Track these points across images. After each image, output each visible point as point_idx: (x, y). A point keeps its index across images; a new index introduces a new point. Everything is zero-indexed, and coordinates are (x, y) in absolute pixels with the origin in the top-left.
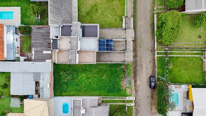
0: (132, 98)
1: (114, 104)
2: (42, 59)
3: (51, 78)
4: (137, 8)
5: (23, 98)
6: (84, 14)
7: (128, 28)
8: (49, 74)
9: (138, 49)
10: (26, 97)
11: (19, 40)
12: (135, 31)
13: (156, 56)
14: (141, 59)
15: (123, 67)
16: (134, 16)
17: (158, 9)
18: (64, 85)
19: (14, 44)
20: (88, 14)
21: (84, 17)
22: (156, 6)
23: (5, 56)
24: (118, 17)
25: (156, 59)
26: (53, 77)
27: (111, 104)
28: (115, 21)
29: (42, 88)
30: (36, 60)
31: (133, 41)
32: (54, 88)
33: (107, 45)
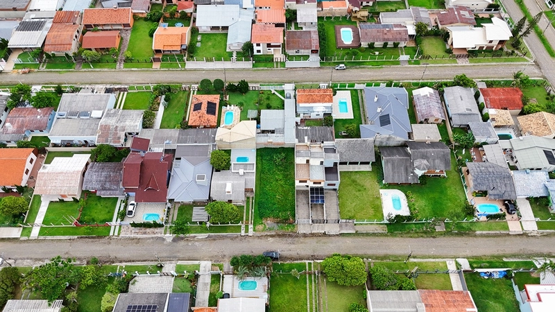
0: (251, 232)
1: (245, 211)
2: (299, 135)
3: (278, 144)
4: (368, 238)
5: (258, 120)
6: (353, 177)
7: (341, 226)
8: (283, 142)
9: (315, 239)
10: (258, 122)
11: (318, 117)
12: (337, 235)
13: (307, 262)
14: (301, 243)
15: (291, 220)
16: (357, 234)
17: (369, 263)
18: (269, 157)
19: (314, 112)
20: (354, 181)
21: (350, 178)
22: (374, 261)
23: (301, 105)
24: (353, 214)
25: (303, 261)
26: (278, 147)
27: (245, 207)
28: (349, 211)
29: (267, 136)
30: (297, 131)
31: (325, 234)
32: (265, 148)
33: (317, 197)
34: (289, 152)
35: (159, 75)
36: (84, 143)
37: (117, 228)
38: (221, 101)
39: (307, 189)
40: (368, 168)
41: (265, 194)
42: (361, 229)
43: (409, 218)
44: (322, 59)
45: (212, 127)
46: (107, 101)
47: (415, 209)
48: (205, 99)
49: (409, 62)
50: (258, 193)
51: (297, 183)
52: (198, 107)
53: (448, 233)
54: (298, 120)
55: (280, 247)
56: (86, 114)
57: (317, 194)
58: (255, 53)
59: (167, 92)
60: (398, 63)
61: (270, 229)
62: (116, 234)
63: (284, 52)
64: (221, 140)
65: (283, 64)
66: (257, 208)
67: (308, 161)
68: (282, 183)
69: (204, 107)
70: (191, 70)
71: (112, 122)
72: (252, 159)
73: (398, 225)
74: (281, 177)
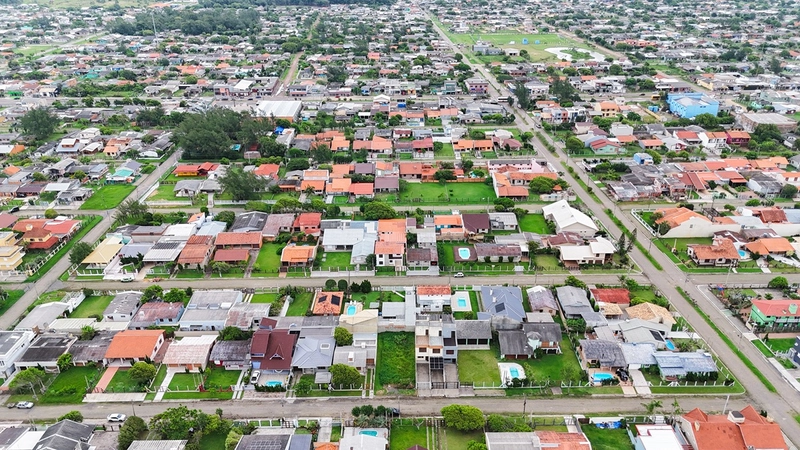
0: (372, 396)
1: (366, 379)
3: (399, 328)
5: (380, 310)
6: (472, 354)
7: (460, 391)
8: (404, 324)
9: (435, 401)
11: (437, 308)
12: (457, 398)
13: (427, 418)
14: (422, 404)
15: (412, 385)
16: (476, 397)
18: (390, 339)
19: (433, 304)
20: (473, 357)
23: (421, 297)
24: (472, 381)
26: (400, 330)
27: (366, 377)
28: (468, 379)
29: (389, 321)
30: (418, 317)
31: (444, 397)
32: (387, 332)
34: (409, 335)
35: (285, 281)
36: (212, 328)
37: (240, 393)
38: (344, 298)
39: (426, 360)
40: (486, 347)
41: (386, 366)
42: (479, 393)
43: (526, 382)
44: (441, 268)
45: (335, 315)
46: (236, 296)
47: (531, 375)
48: (329, 295)
49: (524, 273)
50: (379, 365)
51: (418, 353)
52: (322, 299)
53: (566, 395)
54: (419, 310)
55: (404, 407)
56: (216, 305)
57: (436, 366)
58: (378, 265)
59: (293, 293)
60: (514, 273)
61: (390, 394)
62: (239, 397)
63: (405, 264)
64: (345, 322)
65: (404, 273)
66: (378, 377)
67: (427, 331)
68: (403, 357)
69: (329, 299)
70: (315, 278)
71: (241, 310)
73: (516, 387)
74: (402, 353)
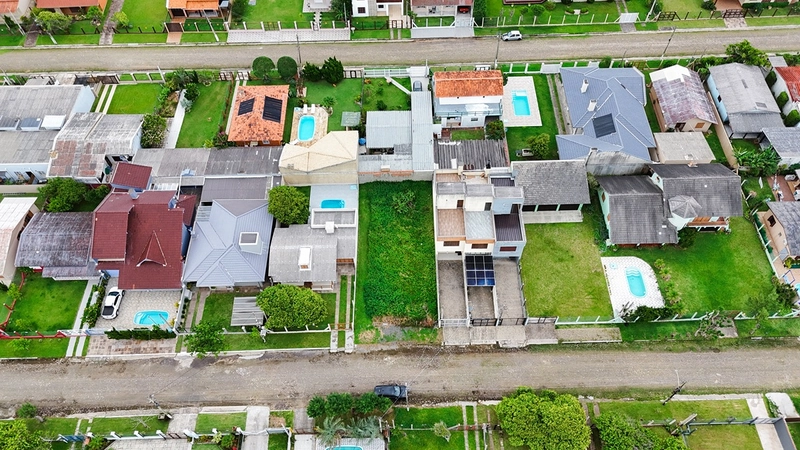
0: (350, 346)
1: (338, 303)
2: (440, 157)
3: (401, 174)
4: (584, 353)
5: (361, 130)
6: (547, 234)
7: (528, 331)
8: (410, 169)
9: (478, 358)
10: (362, 135)
11: (475, 124)
12: (522, 349)
13: (464, 404)
14: (451, 365)
15: (430, 319)
16: (562, 346)
17: (590, 405)
18: (384, 199)
19: (467, 113)
20: (549, 242)
21: (541, 237)
22: (599, 401)
23: (443, 101)
24: (551, 306)
25: (456, 404)
26: (401, 179)
27: (338, 296)
28: (543, 301)
29: (380, 159)
30: (437, 149)
31: (497, 346)
32: (377, 183)
33: (480, 274)
34: (421, 189)
35: (179, 54)
36: (27, 177)
37: (82, 341)
38: (291, 97)
39: (458, 258)
40: (575, 216)
41: (377, 269)
42: (567, 335)
43: (666, 313)
44: (478, 22)
45: (274, 144)
46: (74, 98)
47: (674, 295)
48: (260, 93)
49: (637, 26)
50: (364, 268)
51: (439, 247)
52: (246, 107)
53: (744, 341)
54: (438, 129)
55: (411, 375)
56: (33, 122)
57: (479, 268)
58: (356, 14)
59: (191, 84)
60: (616, 28)
61: (387, 339)
62: (79, 353)
63: (408, 11)
64: (290, 167)
65: (406, 32)
66: (361, 297)
67: (460, 204)
68: (410, 247)
69: (259, 107)
70: (237, 45)
71: (80, 136)
72: (352, 202)
73: (641, 325)
74: (407, 236)
